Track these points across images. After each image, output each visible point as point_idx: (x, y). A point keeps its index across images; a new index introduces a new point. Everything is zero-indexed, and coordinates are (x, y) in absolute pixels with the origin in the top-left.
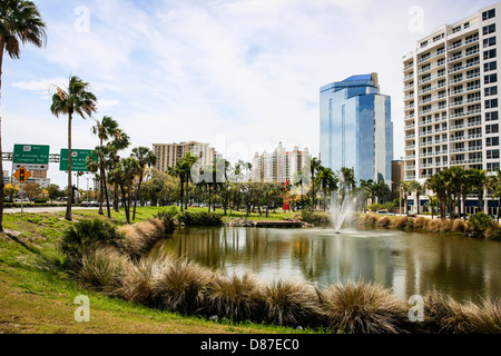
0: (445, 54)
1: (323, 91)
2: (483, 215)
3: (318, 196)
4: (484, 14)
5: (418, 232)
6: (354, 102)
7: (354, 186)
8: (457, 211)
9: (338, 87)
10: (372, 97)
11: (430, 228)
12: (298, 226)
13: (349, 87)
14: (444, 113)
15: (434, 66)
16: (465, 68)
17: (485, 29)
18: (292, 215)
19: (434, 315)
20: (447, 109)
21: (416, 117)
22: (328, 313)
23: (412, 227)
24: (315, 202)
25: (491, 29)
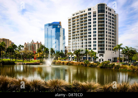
0: (79, 18)
1: (45, 25)
2: (87, 61)
3: (44, 56)
4: (89, 9)
5: (72, 65)
6: (54, 30)
7: (55, 53)
8: (81, 60)
9: (50, 25)
10: (59, 29)
11: (75, 64)
12: (39, 64)
13: (53, 25)
14: (78, 34)
15: (76, 22)
16: (84, 23)
18: (36, 61)
19: (75, 86)
20: (79, 33)
21: (71, 35)
22: (48, 87)
23: (70, 64)
24: (44, 57)
25: (90, 13)
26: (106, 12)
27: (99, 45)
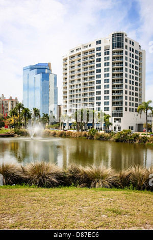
0: (81, 57)
1: (25, 69)
2: (94, 130)
3: (23, 122)
4: (97, 42)
5: (69, 138)
6: (39, 76)
7: (39, 117)
8: (84, 128)
9: (32, 68)
10: (48, 74)
11: (73, 135)
12: (12, 136)
13: (37, 68)
14: (80, 85)
15: (76, 63)
16: (89, 65)
17: (97, 48)
18: (9, 131)
19: (73, 173)
20: (81, 83)
21: (68, 85)
22: (27, 177)
23: (65, 135)
24: (21, 124)
25: (99, 49)
26: (126, 46)
27: (113, 103)
